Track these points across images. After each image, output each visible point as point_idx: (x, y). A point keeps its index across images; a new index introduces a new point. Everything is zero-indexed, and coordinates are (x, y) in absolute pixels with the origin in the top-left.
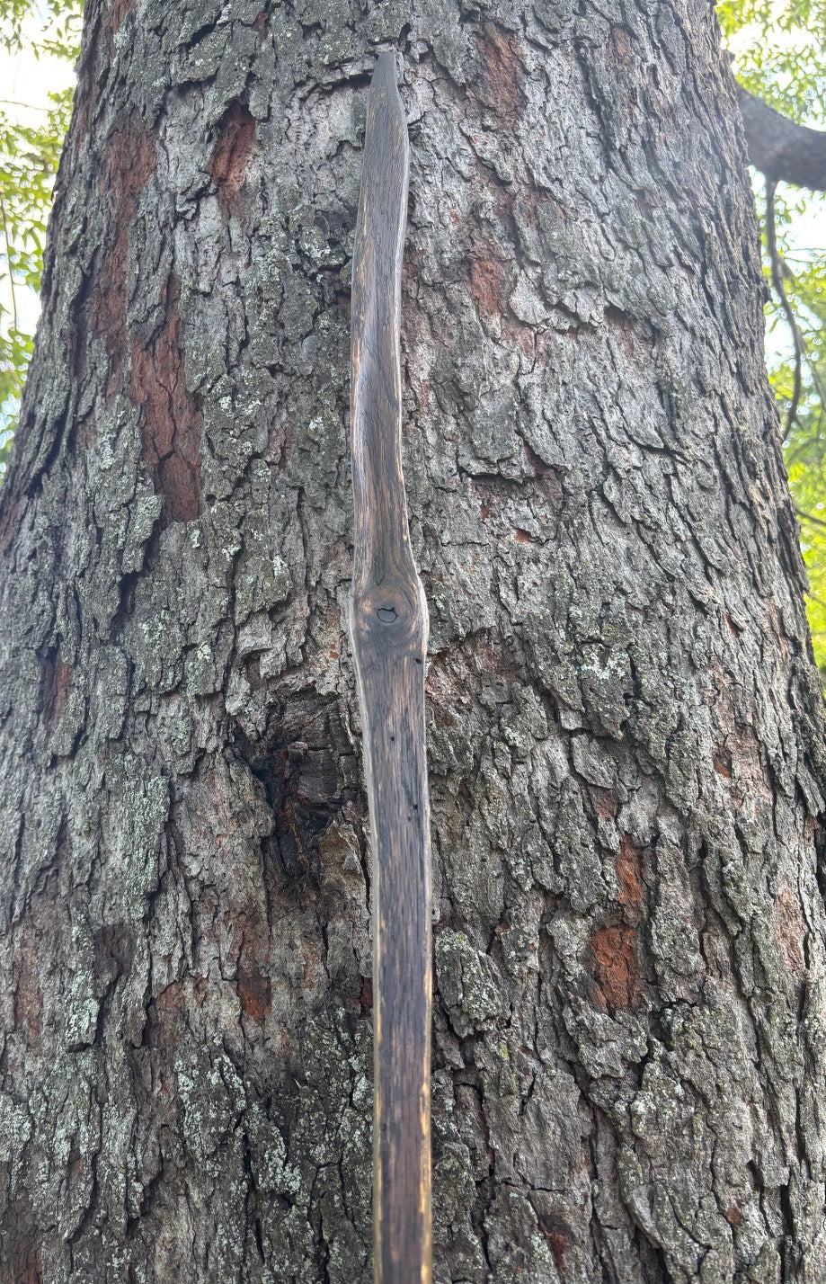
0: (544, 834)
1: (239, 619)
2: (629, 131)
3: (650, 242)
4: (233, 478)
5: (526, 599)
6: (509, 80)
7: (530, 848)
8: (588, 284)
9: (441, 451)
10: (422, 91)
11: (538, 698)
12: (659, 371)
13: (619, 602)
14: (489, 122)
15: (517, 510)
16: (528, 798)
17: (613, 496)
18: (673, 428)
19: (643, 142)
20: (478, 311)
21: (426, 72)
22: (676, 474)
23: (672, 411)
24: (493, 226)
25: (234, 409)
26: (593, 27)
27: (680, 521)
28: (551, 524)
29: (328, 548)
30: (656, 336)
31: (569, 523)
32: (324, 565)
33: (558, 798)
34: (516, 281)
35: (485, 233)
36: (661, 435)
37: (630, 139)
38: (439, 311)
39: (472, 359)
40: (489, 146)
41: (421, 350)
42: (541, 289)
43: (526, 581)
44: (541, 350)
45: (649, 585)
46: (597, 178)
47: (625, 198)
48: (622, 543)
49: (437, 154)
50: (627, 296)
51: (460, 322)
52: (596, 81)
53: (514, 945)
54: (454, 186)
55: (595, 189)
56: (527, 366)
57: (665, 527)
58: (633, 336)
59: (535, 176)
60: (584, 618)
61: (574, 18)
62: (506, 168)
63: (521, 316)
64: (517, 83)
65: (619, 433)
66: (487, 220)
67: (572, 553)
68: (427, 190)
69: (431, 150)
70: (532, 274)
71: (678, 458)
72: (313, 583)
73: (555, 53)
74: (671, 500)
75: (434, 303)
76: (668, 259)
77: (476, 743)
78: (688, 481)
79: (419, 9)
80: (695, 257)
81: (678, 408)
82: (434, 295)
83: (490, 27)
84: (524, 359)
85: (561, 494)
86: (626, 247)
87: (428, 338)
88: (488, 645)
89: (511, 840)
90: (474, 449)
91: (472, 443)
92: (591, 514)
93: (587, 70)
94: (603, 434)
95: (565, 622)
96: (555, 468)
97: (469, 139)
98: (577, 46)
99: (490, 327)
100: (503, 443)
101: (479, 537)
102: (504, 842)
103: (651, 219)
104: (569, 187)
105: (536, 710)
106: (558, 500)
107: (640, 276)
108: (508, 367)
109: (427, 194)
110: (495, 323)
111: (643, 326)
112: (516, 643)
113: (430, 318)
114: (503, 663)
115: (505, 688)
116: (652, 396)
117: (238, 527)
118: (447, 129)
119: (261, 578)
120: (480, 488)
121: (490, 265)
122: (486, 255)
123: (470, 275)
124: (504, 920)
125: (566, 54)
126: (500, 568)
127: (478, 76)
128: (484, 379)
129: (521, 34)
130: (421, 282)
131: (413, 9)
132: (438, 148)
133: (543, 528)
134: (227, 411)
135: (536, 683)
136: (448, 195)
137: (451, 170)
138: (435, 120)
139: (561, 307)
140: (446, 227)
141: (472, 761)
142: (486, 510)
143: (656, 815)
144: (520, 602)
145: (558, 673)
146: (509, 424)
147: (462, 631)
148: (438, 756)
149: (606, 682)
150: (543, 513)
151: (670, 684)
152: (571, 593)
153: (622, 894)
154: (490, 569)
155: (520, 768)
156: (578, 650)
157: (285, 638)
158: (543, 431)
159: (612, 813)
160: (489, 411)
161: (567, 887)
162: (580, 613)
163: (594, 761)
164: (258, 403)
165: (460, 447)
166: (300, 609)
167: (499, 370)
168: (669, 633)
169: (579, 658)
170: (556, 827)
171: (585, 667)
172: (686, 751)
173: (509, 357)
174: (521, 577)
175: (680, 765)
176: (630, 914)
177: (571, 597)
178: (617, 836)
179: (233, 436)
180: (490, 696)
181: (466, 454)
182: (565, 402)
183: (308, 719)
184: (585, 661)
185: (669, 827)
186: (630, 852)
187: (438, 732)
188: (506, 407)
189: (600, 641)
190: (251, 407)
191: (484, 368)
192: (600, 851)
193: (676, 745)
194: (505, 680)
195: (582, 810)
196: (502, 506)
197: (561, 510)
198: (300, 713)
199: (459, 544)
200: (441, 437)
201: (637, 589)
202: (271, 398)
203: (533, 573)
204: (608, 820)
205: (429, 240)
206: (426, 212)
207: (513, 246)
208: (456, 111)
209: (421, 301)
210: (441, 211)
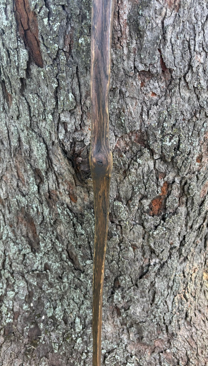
0: (144, 182)
1: (60, 111)
4: (52, 58)
5: (150, 119)
7: (139, 185)
9: (128, 58)
11: (148, 151)
13: (181, 118)
15: (153, 84)
17: (188, 80)
25: (49, 24)
28: (164, 90)
29: (87, 91)
31: (170, 90)
32: (86, 98)
33: (149, 175)
39: (146, 13)
43: (151, 112)
44: (177, 4)
48: (188, 95)
53: (132, 204)
56: (168, 13)
57: (205, 87)
60: (167, 127)
65: (199, 47)
67: (169, 101)
72: (83, 104)
77: (129, 162)
84: (168, 10)
85: (170, 79)
88: (136, 133)
89: (135, 183)
90: (141, 59)
91: (141, 56)
92: (179, 86)
94: (192, 47)
95: (161, 127)
96: (170, 69)
100: (151, 56)
101: (138, 96)
102: (133, 183)
105: (147, 154)
106: (168, 81)
108: (160, 14)
112: (145, 133)
114: (140, 138)
115: (139, 147)
117: (56, 77)
119: (65, 99)
120: (141, 75)
124: (131, 199)
126: (144, 107)
128: (149, 23)
133: (161, 91)
134: (47, 26)
135: (148, 146)
141: (127, 167)
142: (142, 85)
143: (175, 177)
144: (149, 120)
145: (156, 145)
146: (156, 47)
147: (128, 131)
148: (118, 165)
149: (170, 146)
150: (162, 86)
151: (190, 141)
152: (165, 118)
153: (161, 194)
154: (140, 108)
155: (140, 167)
156: (163, 137)
157: (74, 120)
158: (169, 50)
159: (163, 177)
160: (149, 38)
161: (147, 194)
162: (167, 125)
163: (161, 166)
164: (59, 24)
165: (136, 56)
166: (78, 111)
167: (157, 16)
168: (194, 126)
169: (163, 139)
170: (147, 181)
171: (164, 143)
172: (188, 163)
173: (162, 9)
174: (150, 111)
175: (185, 167)
176: (163, 197)
177: (165, 119)
178: (163, 182)
179: (50, 39)
180: (135, 149)
181: (138, 60)
182: (181, 32)
183: (82, 149)
184: (164, 141)
185: (178, 179)
186: (166, 184)
187: (119, 159)
188: (156, 38)
189: (171, 134)
190: (56, 26)
191: (150, 17)
192: (158, 186)
193: (185, 161)
194: (140, 145)
195: (155, 178)
196: (148, 83)
197: (169, 85)
198: (80, 148)
199: (131, 97)
200: (129, 52)
201: (188, 113)
202: (63, 21)
203: (154, 109)
204: (161, 179)
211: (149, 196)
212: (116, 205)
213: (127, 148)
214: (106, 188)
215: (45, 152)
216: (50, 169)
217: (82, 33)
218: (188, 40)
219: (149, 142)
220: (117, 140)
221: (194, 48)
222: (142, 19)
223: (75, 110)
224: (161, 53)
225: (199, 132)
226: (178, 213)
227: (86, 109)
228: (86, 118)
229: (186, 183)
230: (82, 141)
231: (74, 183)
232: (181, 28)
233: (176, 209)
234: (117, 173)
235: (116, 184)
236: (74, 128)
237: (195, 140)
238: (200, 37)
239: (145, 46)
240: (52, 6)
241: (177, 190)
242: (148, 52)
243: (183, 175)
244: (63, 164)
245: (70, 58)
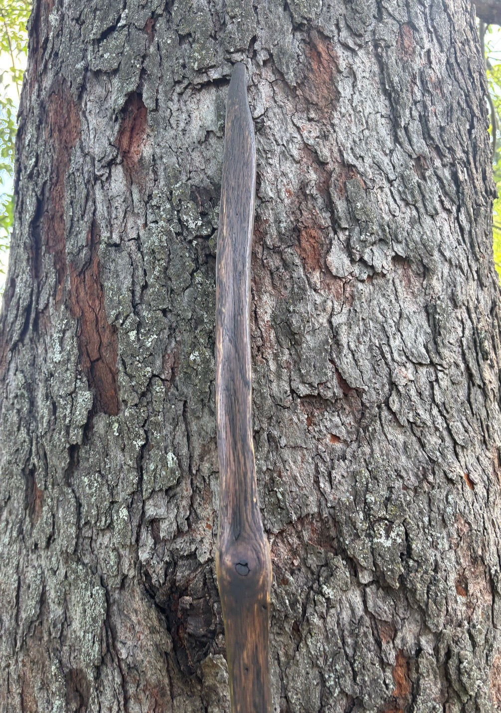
0: (347, 655)
1: (145, 495)
2: (411, 109)
3: (424, 196)
4: (139, 391)
5: (337, 489)
6: (327, 78)
7: (337, 667)
8: (382, 241)
9: (279, 376)
10: (265, 90)
11: (345, 563)
12: (427, 297)
13: (398, 484)
14: (313, 115)
15: (330, 420)
16: (337, 631)
17: (395, 407)
18: (436, 343)
19: (420, 116)
20: (304, 268)
21: (268, 74)
22: (437, 380)
23: (436, 330)
24: (316, 199)
25: (139, 340)
26: (388, 32)
27: (440, 417)
28: (354, 429)
29: (204, 445)
30: (426, 272)
31: (366, 429)
32: (202, 459)
33: (356, 631)
34: (331, 244)
35: (310, 206)
36: (428, 352)
37: (411, 116)
38: (278, 269)
39: (301, 308)
40: (311, 133)
41: (265, 298)
42: (348, 249)
43: (336, 475)
44: (347, 295)
45: (418, 469)
46: (388, 152)
47: (407, 167)
48: (401, 438)
49: (276, 141)
50: (407, 245)
51: (292, 277)
52: (389, 75)
54: (289, 168)
55: (386, 160)
56: (337, 308)
57: (429, 423)
58: (411, 273)
59: (345, 156)
60: (375, 503)
61: (374, 22)
62: (325, 152)
63: (334, 272)
64: (332, 80)
65: (400, 355)
66: (312, 195)
67: (367, 450)
68: (269, 170)
69: (272, 138)
70: (342, 236)
71: (439, 368)
72: (194, 472)
73: (361, 53)
74: (434, 401)
75: (274, 262)
76: (435, 210)
77: (303, 596)
78: (445, 383)
79: (263, 23)
80: (453, 202)
81: (440, 327)
82: (274, 256)
83: (314, 33)
84: (336, 303)
85: (360, 407)
86: (407, 204)
87: (270, 288)
88: (312, 523)
89: (326, 660)
90: (302, 376)
91: (300, 371)
92: (381, 420)
93: (383, 66)
94: (388, 356)
95: (363, 505)
96: (357, 390)
97: (298, 128)
98: (376, 46)
99: (312, 281)
100: (320, 371)
101: (305, 443)
102: (321, 662)
103: (424, 178)
104: (368, 161)
105: (343, 572)
106: (358, 411)
107: (417, 226)
108: (324, 310)
109: (269, 174)
110: (316, 277)
111: (417, 264)
112: (330, 522)
113: (272, 274)
114: (322, 535)
115: (323, 556)
116: (421, 319)
117: (143, 426)
118: (283, 121)
119: (160, 467)
120: (306, 404)
121: (313, 233)
122: (309, 223)
123: (299, 241)
125: (368, 53)
126: (320, 464)
127: (305, 77)
128: (308, 322)
129: (335, 38)
130: (265, 246)
131: (258, 22)
132: (277, 137)
133: (348, 432)
134: (134, 341)
135: (342, 551)
136: (284, 174)
137: (286, 155)
138: (275, 114)
139: (362, 261)
140: (282, 201)
141: (300, 610)
142: (310, 421)
143: (419, 634)
144: (333, 491)
145: (358, 545)
146: (326, 356)
147: (294, 517)
148: (278, 607)
149: (389, 548)
150: (348, 421)
151: (430, 538)
152: (367, 484)
153: (396, 691)
154: (313, 467)
155: (332, 611)
156: (371, 527)
157: (176, 511)
158: (349, 360)
159: (391, 637)
160: (312, 345)
161: (361, 692)
162: (373, 499)
163: (380, 604)
164: (155, 336)
165: (293, 373)
166: (185, 489)
167: (319, 313)
168: (430, 502)
169: (372, 532)
170: (355, 652)
171: (375, 540)
172: (439, 591)
173: (326, 302)
174: (334, 472)
175: (435, 602)
176: (401, 702)
177: (367, 487)
178: (394, 653)
179: (139, 361)
180: (313, 561)
181: (296, 379)
182: (364, 334)
183: (192, 575)
184: (376, 536)
185: (427, 642)
186: (401, 660)
187: (278, 591)
188: (323, 343)
189: (386, 519)
190: (150, 340)
191: (308, 313)
192: (384, 664)
193: (433, 588)
194: (322, 550)
195: (371, 639)
196: (321, 418)
197: (360, 419)
198: (187, 573)
199: (292, 447)
200: (279, 366)
201: (410, 473)
202: (164, 333)
203: (342, 468)
204: (388, 642)
205: (270, 212)
206: (269, 189)
207: (329, 214)
208: (289, 106)
209: (265, 261)
210: (279, 187)
211: (367, 697)
213: (296, 563)
214: (261, 639)
216: (109, 656)
217: (194, 346)
218: (378, 345)
219: (341, 539)
220: (272, 540)
221: (392, 356)
222: (295, 316)
223: (178, 489)
224: (335, 365)
225: (443, 516)
227: (201, 484)
228: (202, 503)
229: (449, 655)
230: (193, 555)
231: (168, 689)
234: (278, 634)
235: (278, 670)
236: (175, 528)
237: (439, 535)
238: (397, 343)
239: (307, 356)
240: (145, 313)
241: (432, 677)
242: (313, 364)
243: (437, 626)
244: (142, 637)
245: (172, 390)
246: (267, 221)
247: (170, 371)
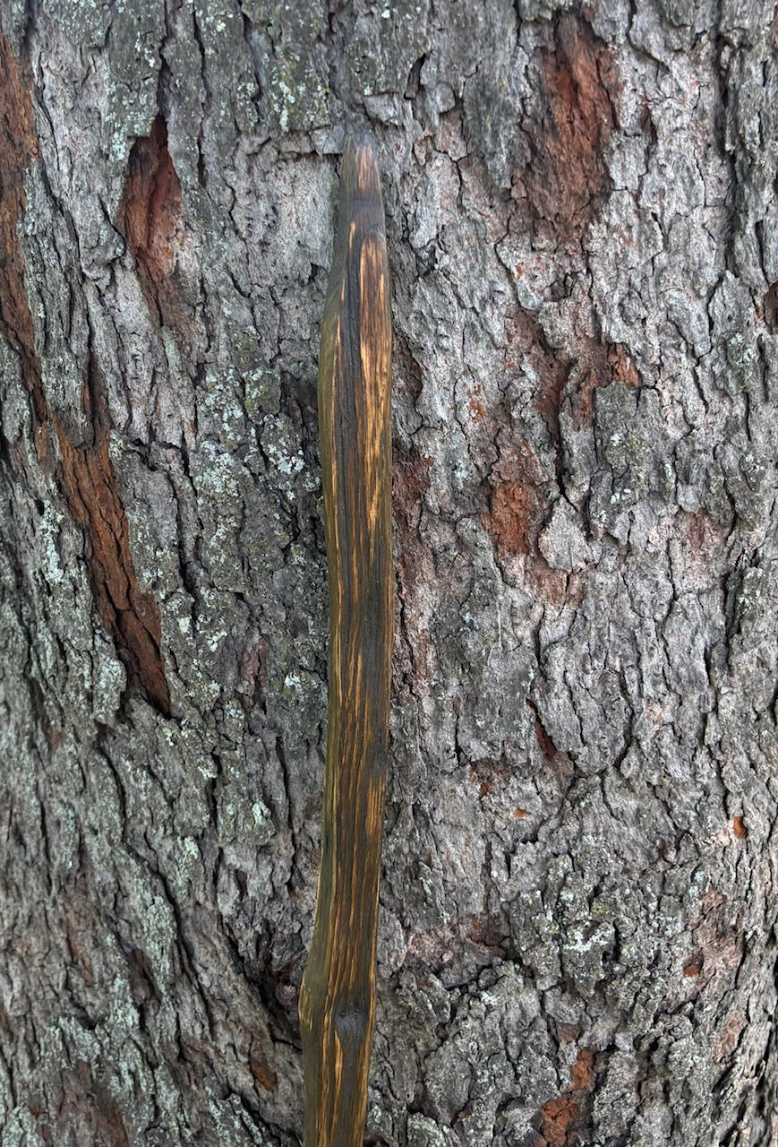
0: (509, 1058)
1: (223, 842)
5: (517, 879)
6: (587, 146)
7: (494, 1066)
8: (655, 493)
9: (438, 723)
10: (441, 181)
11: (518, 968)
12: (731, 560)
13: (616, 868)
14: (543, 242)
15: (519, 788)
16: (497, 1032)
17: (629, 772)
18: (728, 645)
20: (496, 552)
21: (450, 141)
23: (735, 620)
24: (530, 427)
25: (196, 632)
27: (707, 764)
28: (556, 800)
29: (311, 799)
30: (737, 520)
31: (575, 802)
33: (526, 1034)
34: (551, 511)
35: (517, 437)
36: (709, 667)
38: (446, 548)
39: (484, 617)
40: (536, 279)
41: (421, 591)
42: (583, 517)
43: (518, 862)
44: (574, 592)
46: (704, 292)
49: (458, 299)
50: (708, 485)
51: (472, 565)
53: (474, 1125)
54: (482, 359)
55: (697, 308)
56: (552, 613)
57: (686, 778)
58: (707, 525)
59: (605, 324)
60: (574, 901)
62: (561, 326)
63: (552, 560)
65: (655, 683)
66: (522, 420)
67: (573, 828)
68: (440, 361)
70: (575, 495)
72: (297, 830)
73: (678, 67)
74: (702, 741)
75: (440, 537)
77: (453, 1001)
78: (730, 707)
79: (444, 13)
81: (742, 617)
82: (441, 526)
84: (550, 608)
85: (571, 773)
86: (726, 395)
87: (430, 576)
89: (480, 1057)
90: (477, 728)
91: (476, 721)
92: (603, 787)
94: (633, 690)
95: (553, 903)
96: (568, 752)
97: (508, 271)
98: (718, 44)
99: (510, 573)
100: (511, 720)
104: (657, 317)
105: (513, 979)
106: (567, 777)
107: (737, 436)
108: (528, 617)
109: (439, 367)
110: (517, 565)
113: (434, 556)
114: (487, 931)
115: (486, 957)
117: (212, 753)
118: (478, 252)
119: (242, 816)
120: (480, 765)
121: (518, 491)
122: (514, 473)
123: (490, 504)
124: (467, 1108)
125: (696, 63)
126: (494, 846)
128: (496, 639)
129: (620, 35)
130: (424, 508)
132: (461, 291)
133: (546, 804)
134: (187, 635)
135: (513, 956)
136: (470, 371)
137: (477, 330)
138: (459, 239)
139: (609, 538)
140: (462, 426)
141: (448, 1016)
142: (485, 789)
143: (615, 1031)
144: (511, 881)
145: (539, 953)
146: (521, 697)
147: (447, 917)
148: (416, 1009)
149: (587, 953)
150: (549, 789)
151: (655, 924)
152: (566, 876)
153: (572, 1085)
154: (483, 852)
155: (494, 1014)
156: (564, 929)
157: (270, 869)
158: (561, 701)
159: (574, 1037)
160: (499, 675)
161: (523, 1091)
162: (571, 895)
163: (565, 1006)
164: (224, 634)
165: (461, 718)
166: (283, 846)
167: (517, 621)
168: (664, 884)
169: (563, 937)
170: (521, 1054)
171: (566, 947)
172: (655, 994)
173: (531, 607)
174: (515, 858)
175: (644, 1005)
176: (578, 1093)
177: (565, 880)
178: (575, 1052)
179: (197, 667)
180: (471, 959)
181: (466, 730)
182: (595, 654)
183: (295, 958)
184: (568, 942)
185: (626, 1039)
186: (585, 1054)
187: (418, 995)
188: (519, 675)
189: (588, 921)
190: (215, 639)
191: (497, 628)
192: (557, 1064)
193: (645, 991)
194: (487, 951)
195: (546, 1040)
196: (503, 786)
197: (569, 789)
198: (287, 956)
199: (452, 824)
200: (439, 709)
201: (638, 851)
202: (238, 627)
203: (527, 854)
204: (569, 1043)
205: (438, 445)
206: (437, 399)
207: (553, 455)
208: (493, 222)
209: (423, 534)
210: (457, 399)
211: (530, 1098)
212: (416, 1127)
213: (446, 958)
215: (172, 926)
216: (185, 978)
217: (293, 660)
218: (619, 670)
219: (516, 943)
220: (412, 938)
221: (640, 688)
222: (473, 635)
224: (536, 711)
225: (681, 897)
226: (639, 1138)
227: (307, 843)
228: (309, 866)
229: (654, 1047)
230: (297, 937)
231: (267, 1034)
232: (593, 643)
233: (632, 1122)
235: (414, 1057)
236: (270, 891)
237: (670, 919)
238: (655, 660)
239: (488, 694)
240: (204, 592)
241: (626, 1066)
242: (497, 710)
243: (641, 1030)
245: (256, 713)
246: (430, 461)
247: (253, 682)
